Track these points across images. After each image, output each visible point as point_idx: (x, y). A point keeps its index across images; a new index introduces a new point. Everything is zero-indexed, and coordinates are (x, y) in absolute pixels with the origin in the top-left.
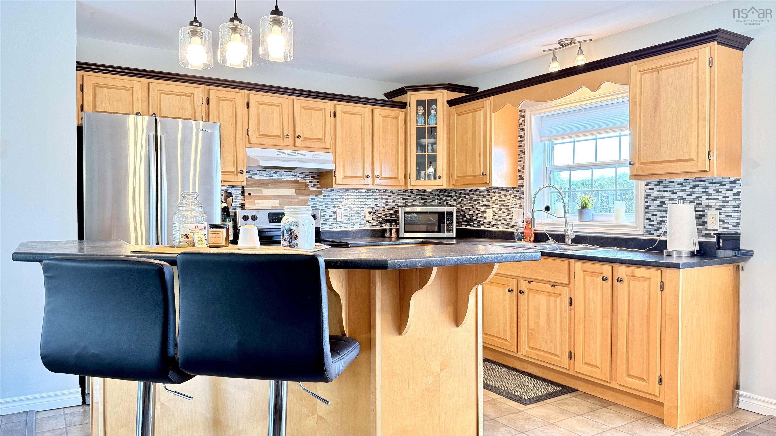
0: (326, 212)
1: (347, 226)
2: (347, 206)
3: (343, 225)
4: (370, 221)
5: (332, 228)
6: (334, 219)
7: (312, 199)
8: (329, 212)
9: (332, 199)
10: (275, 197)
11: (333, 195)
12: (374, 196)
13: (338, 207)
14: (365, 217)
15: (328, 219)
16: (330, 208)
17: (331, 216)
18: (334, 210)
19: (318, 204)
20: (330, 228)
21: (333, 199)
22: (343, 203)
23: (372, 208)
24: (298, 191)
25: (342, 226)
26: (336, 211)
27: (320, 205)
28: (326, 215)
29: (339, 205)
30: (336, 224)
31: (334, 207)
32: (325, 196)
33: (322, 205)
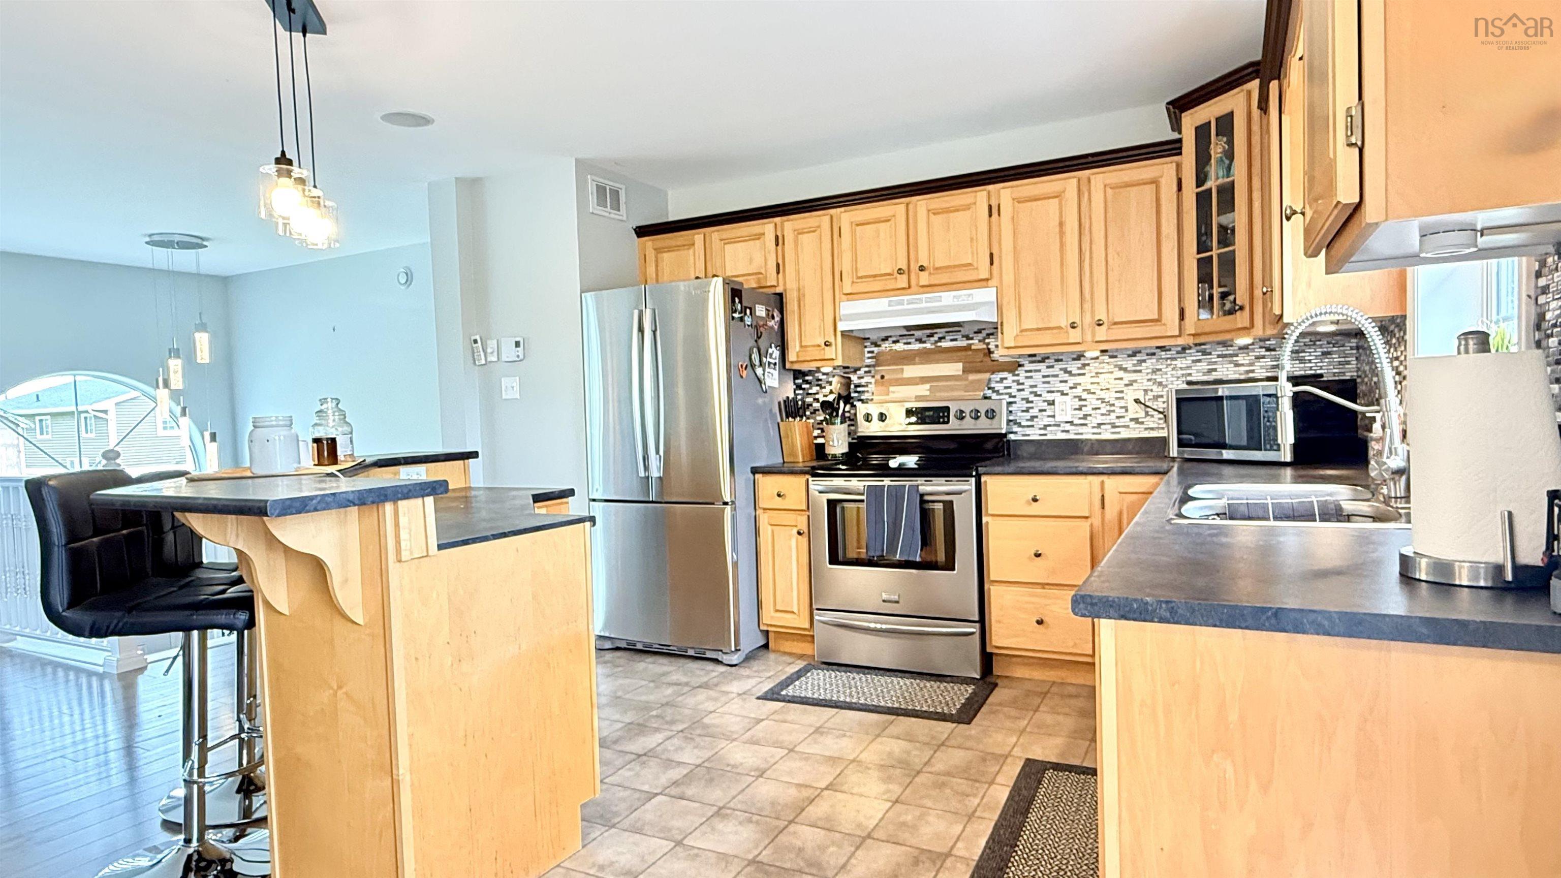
0: (1032, 402)
1: (1081, 429)
2: (1080, 389)
3: (1073, 428)
4: (1140, 420)
5: (1045, 435)
6: (1049, 416)
7: (1002, 379)
8: (1039, 403)
9: (1044, 377)
10: (924, 380)
11: (1048, 367)
12: (1151, 363)
13: (1058, 391)
14: (1127, 411)
15: (1037, 417)
16: (1040, 395)
17: (1045, 410)
18: (1050, 397)
19: (1015, 387)
20: (1041, 435)
21: (1048, 376)
22: (1070, 384)
23: (1146, 391)
24: (968, 365)
25: (1068, 431)
26: (1053, 401)
27: (1019, 390)
28: (1032, 408)
29: (1064, 387)
30: (1055, 425)
31: (1048, 392)
32: (1030, 371)
33: (1023, 390)
